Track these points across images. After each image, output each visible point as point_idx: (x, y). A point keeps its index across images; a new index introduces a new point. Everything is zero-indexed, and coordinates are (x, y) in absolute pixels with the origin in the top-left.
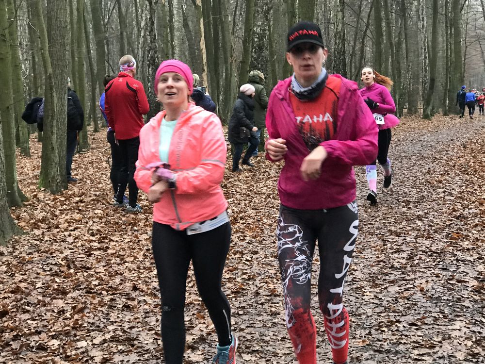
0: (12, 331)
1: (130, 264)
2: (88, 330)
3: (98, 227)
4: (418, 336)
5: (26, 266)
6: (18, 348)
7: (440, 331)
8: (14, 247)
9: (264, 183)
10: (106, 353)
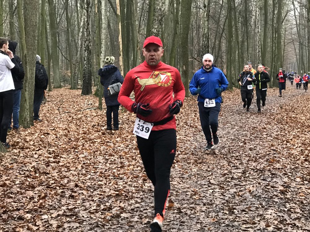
0: (2, 208)
1: (73, 172)
2: (49, 210)
3: (53, 149)
4: (246, 217)
5: (10, 171)
6: (6, 218)
7: (259, 214)
8: (1, 160)
10: (59, 222)
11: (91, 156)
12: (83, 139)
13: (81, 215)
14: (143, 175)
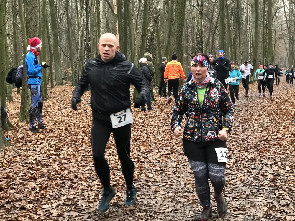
0: (5, 199)
1: (73, 164)
2: (50, 199)
3: (54, 143)
4: (237, 204)
5: (12, 164)
6: (9, 208)
7: (250, 202)
8: (5, 153)
9: (152, 119)
10: (59, 211)
11: (90, 148)
12: (83, 133)
13: (80, 204)
14: (140, 165)
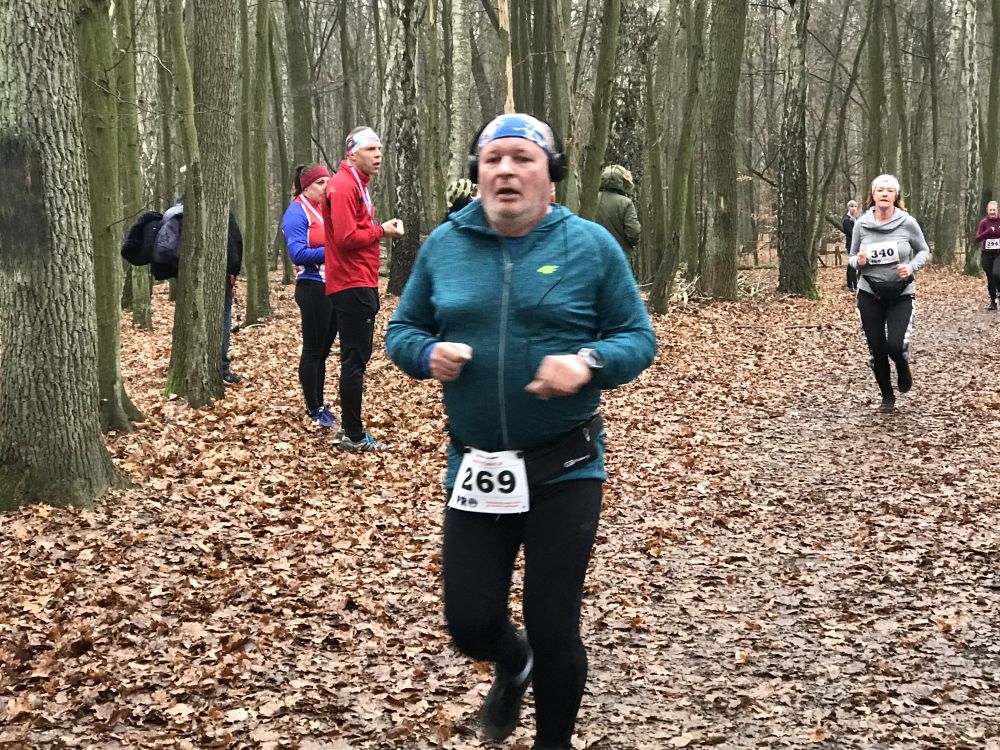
0: (97, 682)
1: (344, 556)
2: (252, 687)
3: (282, 478)
4: (935, 726)
5: (132, 551)
6: (108, 718)
7: (981, 717)
8: (109, 514)
9: (625, 398)
10: (285, 735)
11: (405, 501)
